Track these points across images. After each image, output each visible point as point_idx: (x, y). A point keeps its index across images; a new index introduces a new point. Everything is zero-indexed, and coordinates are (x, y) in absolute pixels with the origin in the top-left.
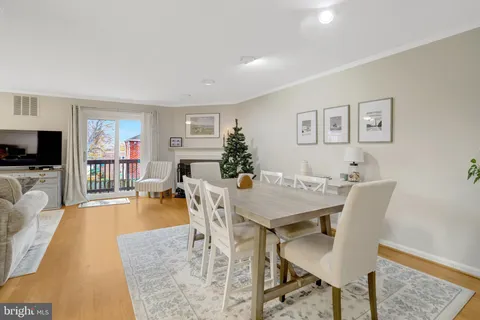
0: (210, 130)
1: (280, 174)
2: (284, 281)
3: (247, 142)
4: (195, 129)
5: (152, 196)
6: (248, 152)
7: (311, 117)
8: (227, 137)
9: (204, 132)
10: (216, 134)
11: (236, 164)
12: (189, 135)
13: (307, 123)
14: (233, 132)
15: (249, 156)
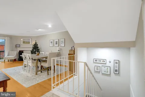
0: (29, 43)
1: (43, 53)
2: (41, 69)
3: (39, 46)
4: (24, 42)
5: (10, 61)
6: (39, 48)
7: (52, 41)
8: (33, 45)
9: (27, 43)
10: (31, 44)
11: (36, 51)
12: (22, 44)
13: (51, 42)
14: (35, 44)
15: (39, 49)
